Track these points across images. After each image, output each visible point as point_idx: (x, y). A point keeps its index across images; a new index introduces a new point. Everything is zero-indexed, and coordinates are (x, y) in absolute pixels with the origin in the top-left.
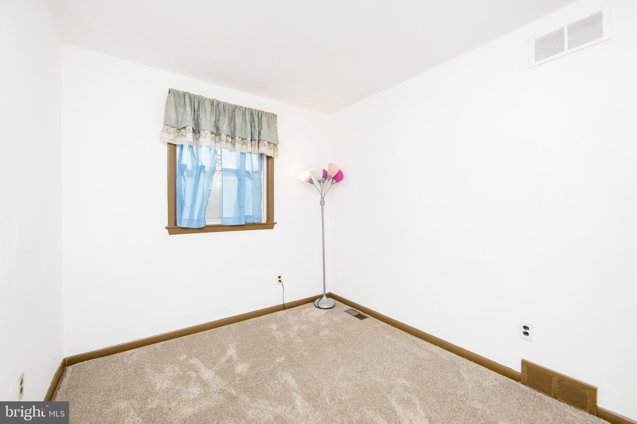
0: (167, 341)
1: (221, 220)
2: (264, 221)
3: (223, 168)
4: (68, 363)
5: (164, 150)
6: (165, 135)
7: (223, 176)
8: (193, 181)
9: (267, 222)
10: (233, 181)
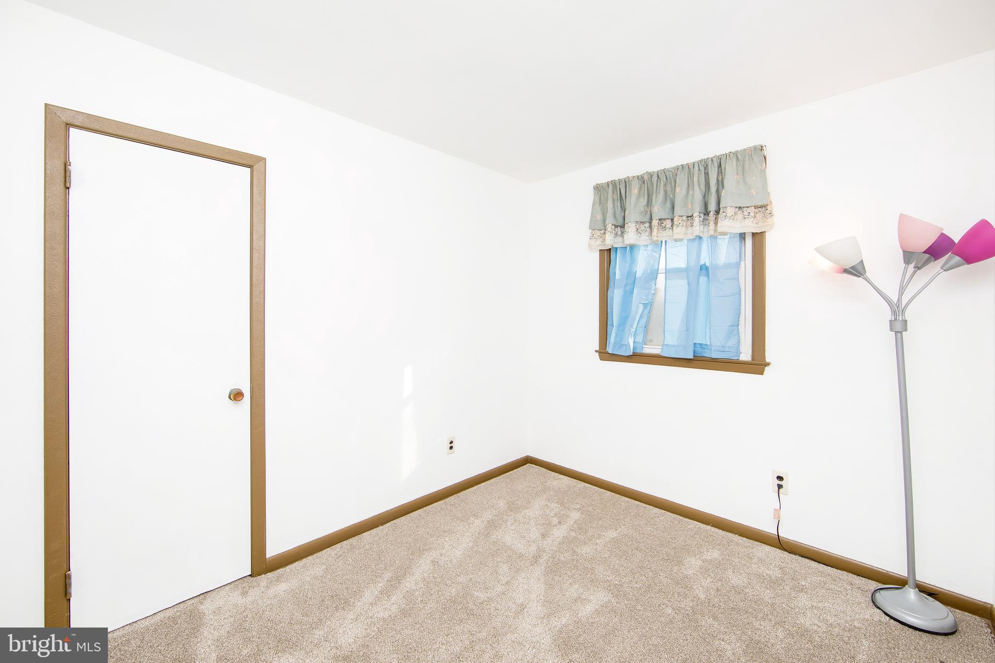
0: (594, 487)
1: (661, 347)
2: (746, 355)
3: (667, 268)
4: (528, 461)
5: (595, 259)
6: (593, 242)
7: (667, 281)
8: (621, 293)
9: (752, 360)
10: (680, 286)
